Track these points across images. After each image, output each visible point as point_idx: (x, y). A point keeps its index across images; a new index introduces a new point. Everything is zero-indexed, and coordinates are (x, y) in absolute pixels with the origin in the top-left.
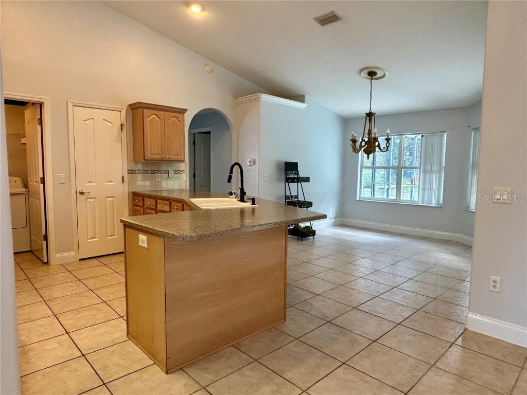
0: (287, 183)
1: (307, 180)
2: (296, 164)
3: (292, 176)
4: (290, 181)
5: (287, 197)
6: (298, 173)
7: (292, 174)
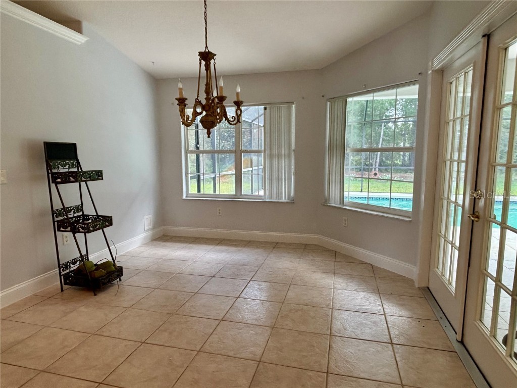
0: (53, 186)
1: (98, 175)
2: (74, 146)
3: (66, 170)
4: (59, 180)
5: (55, 213)
6: (78, 163)
7: (64, 166)
